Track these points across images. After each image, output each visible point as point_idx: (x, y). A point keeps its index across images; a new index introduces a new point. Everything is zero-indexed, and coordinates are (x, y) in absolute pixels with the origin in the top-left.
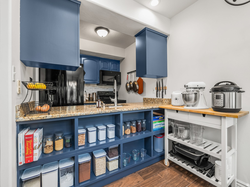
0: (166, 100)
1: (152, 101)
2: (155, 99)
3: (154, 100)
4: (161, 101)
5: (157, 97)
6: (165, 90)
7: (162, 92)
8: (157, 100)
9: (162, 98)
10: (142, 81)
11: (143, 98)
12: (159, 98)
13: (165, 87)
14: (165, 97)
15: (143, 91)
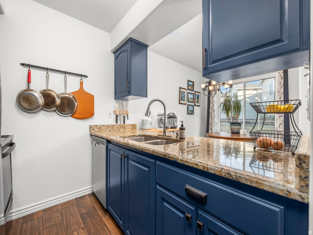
0: (129, 126)
1: (110, 128)
2: (115, 125)
3: (113, 127)
4: (122, 127)
5: (117, 122)
6: (127, 114)
7: (124, 117)
8: (117, 126)
9: (124, 123)
10: (92, 97)
11: (90, 126)
12: (120, 124)
13: (127, 112)
14: (127, 122)
15: (93, 115)
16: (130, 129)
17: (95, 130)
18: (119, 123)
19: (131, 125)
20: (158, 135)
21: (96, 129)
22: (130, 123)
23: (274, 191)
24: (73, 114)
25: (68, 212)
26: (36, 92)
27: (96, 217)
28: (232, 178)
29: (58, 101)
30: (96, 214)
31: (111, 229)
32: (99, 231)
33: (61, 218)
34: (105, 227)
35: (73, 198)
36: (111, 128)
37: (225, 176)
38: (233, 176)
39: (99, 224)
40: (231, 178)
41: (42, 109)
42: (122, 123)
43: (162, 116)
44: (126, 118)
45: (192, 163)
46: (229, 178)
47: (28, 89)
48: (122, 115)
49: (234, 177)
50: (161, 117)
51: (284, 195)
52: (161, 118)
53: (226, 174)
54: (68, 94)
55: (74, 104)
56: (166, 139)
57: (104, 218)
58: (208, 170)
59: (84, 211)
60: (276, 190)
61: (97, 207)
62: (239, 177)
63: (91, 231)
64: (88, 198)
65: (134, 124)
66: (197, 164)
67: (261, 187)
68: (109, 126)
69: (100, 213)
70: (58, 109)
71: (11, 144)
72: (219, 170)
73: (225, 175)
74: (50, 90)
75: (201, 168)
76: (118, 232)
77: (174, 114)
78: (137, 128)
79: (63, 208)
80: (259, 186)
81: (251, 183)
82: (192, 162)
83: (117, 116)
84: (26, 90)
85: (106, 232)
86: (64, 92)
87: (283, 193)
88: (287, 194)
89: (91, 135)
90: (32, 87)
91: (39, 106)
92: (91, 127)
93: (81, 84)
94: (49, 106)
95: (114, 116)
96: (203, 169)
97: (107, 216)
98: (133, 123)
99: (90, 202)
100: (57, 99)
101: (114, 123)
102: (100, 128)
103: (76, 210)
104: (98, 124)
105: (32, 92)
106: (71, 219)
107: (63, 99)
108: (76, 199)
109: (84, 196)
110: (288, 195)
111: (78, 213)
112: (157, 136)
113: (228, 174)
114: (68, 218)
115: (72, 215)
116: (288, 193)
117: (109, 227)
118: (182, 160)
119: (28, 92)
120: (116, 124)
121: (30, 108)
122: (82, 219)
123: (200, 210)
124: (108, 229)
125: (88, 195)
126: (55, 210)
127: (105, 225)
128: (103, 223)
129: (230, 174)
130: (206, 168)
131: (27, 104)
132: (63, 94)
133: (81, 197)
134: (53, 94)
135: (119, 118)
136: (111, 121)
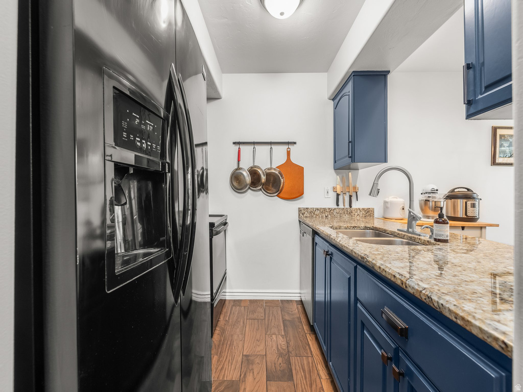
0: (358, 211)
1: (326, 213)
2: (335, 209)
3: (332, 211)
4: (347, 213)
5: (338, 205)
6: (356, 192)
7: (351, 196)
8: (338, 211)
9: (350, 206)
10: (300, 170)
11: (299, 208)
12: (343, 207)
13: (355, 188)
14: (355, 205)
15: (303, 194)
16: (361, 215)
17: (305, 215)
18: (341, 206)
19: (363, 209)
20: (398, 230)
21: (306, 213)
22: (361, 207)
23: (486, 338)
24: (279, 194)
25: (271, 312)
26: (244, 170)
27: (300, 330)
28: (434, 305)
29: (263, 178)
30: (301, 327)
31: (313, 353)
32: (299, 348)
33: (263, 315)
34: (307, 347)
35: (280, 298)
36: (328, 214)
37: (425, 301)
38: (434, 302)
39: (301, 340)
40: (432, 305)
41: (249, 188)
42: (347, 206)
43: (430, 195)
44: (354, 199)
45: (389, 274)
46: (430, 304)
47: (239, 168)
48: (347, 193)
49: (435, 305)
50: (429, 197)
51: (500, 349)
52: (428, 199)
53: (427, 298)
54: (275, 169)
55: (280, 181)
56: (411, 238)
57: (309, 336)
58: (406, 287)
59: (287, 317)
60: (488, 337)
61: (303, 320)
62: (441, 306)
63: (290, 343)
64: (295, 305)
65: (369, 207)
66: (394, 276)
67: (468, 328)
68: (325, 209)
69: (306, 328)
70: (264, 187)
71: (225, 224)
72: (419, 289)
73: (425, 299)
74: (256, 167)
75: (399, 282)
76: (322, 361)
77: (468, 190)
78: (376, 215)
79: (267, 306)
80: (466, 325)
81: (456, 318)
82: (390, 271)
83: (338, 195)
84: (236, 170)
85: (307, 353)
86: (269, 167)
87: (497, 344)
88: (502, 348)
89: (300, 222)
90: (241, 166)
91: (247, 185)
92: (300, 210)
93: (289, 153)
94: (255, 185)
95: (333, 196)
96: (401, 285)
97: (313, 336)
98: (366, 207)
99: (296, 310)
100: (262, 176)
101: (334, 206)
102: (312, 212)
103: (280, 312)
104: (310, 207)
105: (241, 171)
106: (273, 320)
107: (268, 175)
108: (282, 301)
109: (291, 301)
110: (505, 349)
111: (281, 318)
112: (396, 231)
113: (429, 297)
114: (270, 319)
115: (275, 317)
116: (503, 346)
117: (312, 349)
118: (380, 268)
119: (238, 171)
120: (336, 207)
121: (239, 188)
122: (284, 326)
123: (401, 351)
124: (311, 352)
125: (296, 301)
126: (260, 305)
127: (309, 345)
128: (306, 341)
129: (431, 298)
130: (404, 284)
131: (237, 184)
132: (268, 169)
133: (287, 300)
134: (259, 170)
135: (341, 198)
136: (329, 203)
